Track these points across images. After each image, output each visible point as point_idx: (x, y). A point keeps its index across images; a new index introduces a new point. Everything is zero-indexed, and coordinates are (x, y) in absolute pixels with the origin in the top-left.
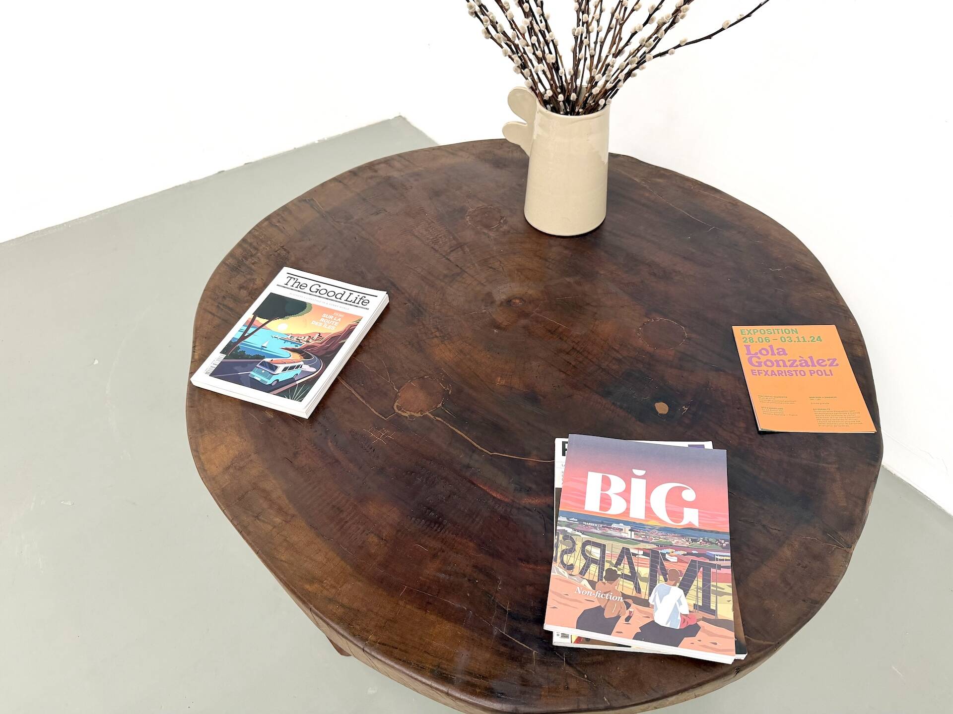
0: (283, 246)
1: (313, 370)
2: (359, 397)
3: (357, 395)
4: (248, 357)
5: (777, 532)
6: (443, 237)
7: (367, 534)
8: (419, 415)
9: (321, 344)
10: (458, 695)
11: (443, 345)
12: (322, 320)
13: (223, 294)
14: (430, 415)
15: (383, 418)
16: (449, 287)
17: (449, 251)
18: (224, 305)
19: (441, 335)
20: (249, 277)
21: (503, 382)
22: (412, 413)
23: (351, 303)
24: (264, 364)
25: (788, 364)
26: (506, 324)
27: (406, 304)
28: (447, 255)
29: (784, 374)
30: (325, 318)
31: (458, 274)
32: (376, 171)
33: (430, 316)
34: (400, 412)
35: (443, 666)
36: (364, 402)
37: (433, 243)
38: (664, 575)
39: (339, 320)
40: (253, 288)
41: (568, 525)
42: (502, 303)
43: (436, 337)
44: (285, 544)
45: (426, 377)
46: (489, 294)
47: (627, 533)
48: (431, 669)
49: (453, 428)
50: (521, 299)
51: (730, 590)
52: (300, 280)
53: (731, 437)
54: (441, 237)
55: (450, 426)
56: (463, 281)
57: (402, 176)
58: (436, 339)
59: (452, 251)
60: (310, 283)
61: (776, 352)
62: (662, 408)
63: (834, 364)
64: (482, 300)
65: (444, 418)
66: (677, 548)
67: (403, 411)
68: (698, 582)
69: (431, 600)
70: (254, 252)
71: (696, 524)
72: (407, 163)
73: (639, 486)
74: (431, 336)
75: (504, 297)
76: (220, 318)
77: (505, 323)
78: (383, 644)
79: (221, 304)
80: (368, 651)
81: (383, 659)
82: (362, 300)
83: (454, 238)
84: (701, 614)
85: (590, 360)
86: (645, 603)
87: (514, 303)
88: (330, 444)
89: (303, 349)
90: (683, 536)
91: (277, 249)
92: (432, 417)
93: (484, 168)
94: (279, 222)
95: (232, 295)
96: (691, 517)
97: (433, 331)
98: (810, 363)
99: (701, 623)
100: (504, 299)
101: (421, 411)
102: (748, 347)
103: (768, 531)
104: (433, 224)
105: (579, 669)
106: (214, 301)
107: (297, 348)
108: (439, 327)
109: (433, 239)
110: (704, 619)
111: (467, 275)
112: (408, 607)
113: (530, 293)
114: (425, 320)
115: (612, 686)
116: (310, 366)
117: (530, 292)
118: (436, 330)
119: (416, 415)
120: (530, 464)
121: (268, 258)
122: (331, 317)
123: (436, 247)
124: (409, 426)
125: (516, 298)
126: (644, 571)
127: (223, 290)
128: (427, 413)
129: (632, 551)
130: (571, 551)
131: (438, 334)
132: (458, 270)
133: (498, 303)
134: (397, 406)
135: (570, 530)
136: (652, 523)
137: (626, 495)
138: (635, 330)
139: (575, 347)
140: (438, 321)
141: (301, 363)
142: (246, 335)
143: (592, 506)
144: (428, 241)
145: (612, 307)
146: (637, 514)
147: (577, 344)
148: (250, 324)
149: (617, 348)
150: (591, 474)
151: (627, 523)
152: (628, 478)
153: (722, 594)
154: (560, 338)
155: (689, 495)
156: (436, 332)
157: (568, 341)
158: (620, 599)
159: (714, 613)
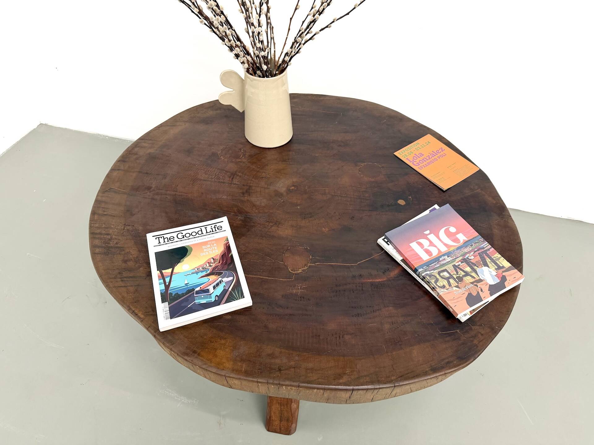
0: (125, 224)
1: (231, 278)
2: (267, 278)
3: (265, 278)
4: (183, 295)
5: (486, 226)
6: (219, 174)
7: (343, 337)
8: (306, 268)
9: (219, 262)
10: (450, 371)
11: (280, 228)
12: (205, 250)
13: (117, 271)
14: (311, 264)
15: (290, 280)
16: (252, 198)
17: (231, 179)
18: (125, 277)
19: (274, 224)
20: (123, 252)
21: (327, 229)
22: (303, 269)
23: (211, 233)
24: (198, 292)
25: (428, 158)
26: (299, 202)
28: (232, 182)
29: (430, 163)
30: (205, 248)
31: (249, 189)
32: (136, 154)
33: (257, 218)
34: (296, 272)
35: (433, 364)
36: (272, 278)
37: (217, 179)
38: (475, 265)
39: (215, 245)
40: (134, 258)
41: (426, 271)
42: (287, 193)
44: (308, 371)
45: (289, 248)
46: (276, 191)
47: (449, 259)
48: (430, 370)
49: (328, 264)
50: (293, 186)
51: (500, 256)
52: (165, 236)
53: (437, 199)
54: (218, 174)
55: (326, 264)
56: (255, 191)
57: (157, 150)
58: (273, 228)
59: (232, 179)
60: (175, 235)
61: (419, 156)
62: (401, 202)
63: (443, 150)
64: (275, 196)
65: (319, 261)
66: (469, 252)
67: (296, 271)
68: (488, 260)
69: (400, 343)
70: (109, 237)
71: (466, 239)
72: (150, 142)
73: (432, 237)
74: (269, 227)
75: (284, 189)
76: (132, 286)
78: (401, 376)
79: (122, 278)
80: (398, 385)
81: (407, 382)
82: (216, 228)
83: (227, 172)
84: (501, 271)
85: (354, 198)
86: (480, 281)
87: (293, 189)
88: (278, 309)
89: (213, 271)
90: (466, 247)
91: (123, 228)
92: (314, 264)
93: (201, 127)
94: (104, 211)
95: (124, 269)
96: (462, 238)
98: (435, 154)
99: (504, 274)
100: (286, 190)
101: (305, 265)
102: (407, 159)
103: (483, 227)
104: (206, 169)
105: (478, 324)
106: (115, 278)
107: (208, 273)
108: (268, 220)
109: (215, 177)
110: (503, 272)
111: (254, 187)
112: (394, 353)
113: (295, 181)
114: (257, 221)
115: (494, 321)
116: (227, 277)
119: (304, 268)
120: (377, 258)
121: (124, 236)
122: (209, 246)
123: (221, 180)
124: (307, 276)
125: (291, 187)
126: (468, 269)
127: (114, 270)
128: (309, 264)
129: (457, 264)
130: (437, 280)
131: (271, 224)
132: (247, 187)
133: (285, 193)
134: (291, 270)
135: (428, 272)
136: (452, 249)
137: (432, 244)
138: (359, 175)
139: (341, 195)
140: (264, 218)
141: (220, 279)
142: (167, 284)
143: (425, 257)
144: (213, 180)
145: (338, 169)
146: (444, 249)
147: (341, 193)
148: (162, 277)
149: (359, 186)
150: (411, 245)
151: (444, 255)
152: (425, 237)
153: (499, 259)
154: (331, 195)
155: (453, 230)
156: (269, 224)
157: (336, 194)
158: (472, 285)
159: (503, 267)
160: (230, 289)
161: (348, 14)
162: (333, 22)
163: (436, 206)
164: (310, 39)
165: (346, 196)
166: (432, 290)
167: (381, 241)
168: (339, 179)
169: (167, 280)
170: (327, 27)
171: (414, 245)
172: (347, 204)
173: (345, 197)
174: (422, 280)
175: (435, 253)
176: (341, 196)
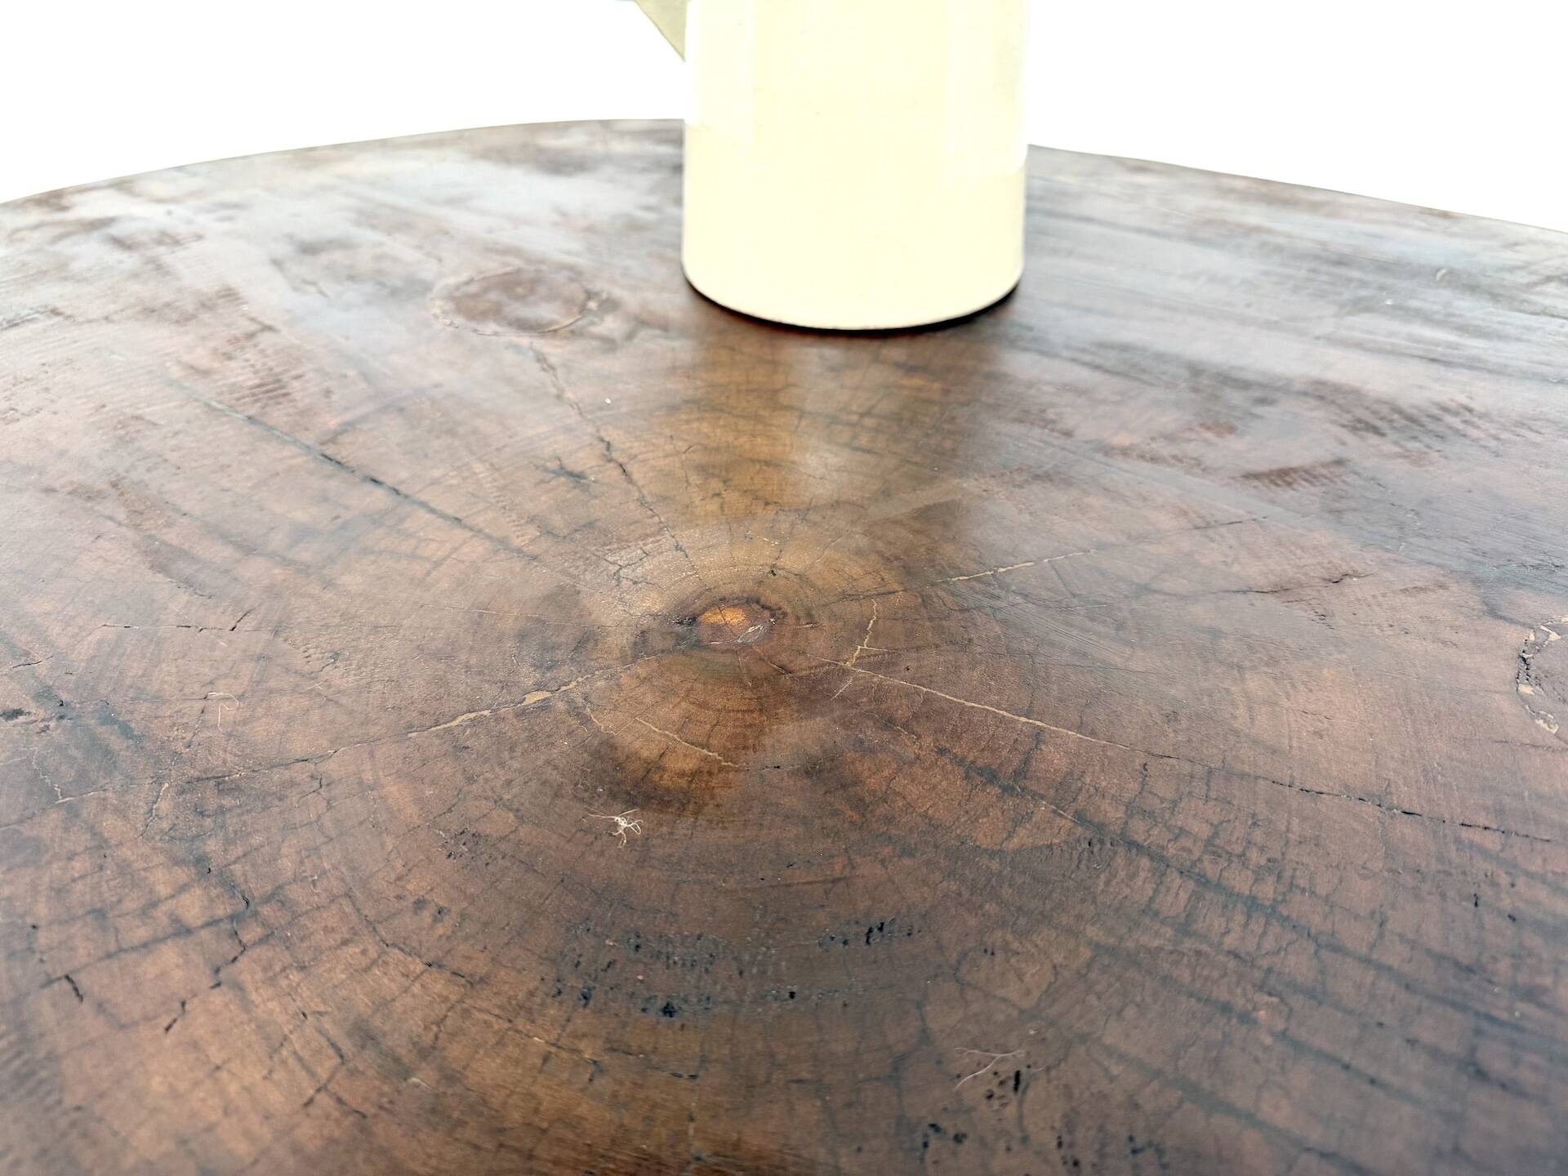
6: (310, 375)
11: (217, 999)
17: (334, 424)
19: (222, 911)
26: (690, 765)
27: (17, 713)
28: (321, 441)
31: (376, 519)
32: (65, 209)
33: (158, 780)
42: (641, 643)
43: (182, 931)
50: (751, 603)
54: (300, 378)
56: (406, 547)
57: (170, 214)
58: (169, 954)
59: (349, 423)
64: (522, 636)
74: (142, 933)
75: (649, 604)
77: (684, 760)
85: (1367, 961)
87: (717, 629)
97: (162, 880)
100: (654, 616)
108: (212, 846)
109: (261, 386)
111: (429, 516)
113: (798, 567)
114: (121, 812)
117: (794, 560)
118: (182, 875)
123: (271, 415)
125: (722, 602)
131: (192, 907)
132: (378, 498)
133: (620, 640)
138: (1505, 705)
139: (1210, 868)
140: (212, 802)
145: (1280, 590)
147: (1209, 842)
149: (1492, 841)
154: (1080, 818)
156: (183, 888)
157: (1139, 829)
165: (1267, 891)
168: (1255, 683)
172: (1246, 1018)
173: (1252, 904)
176: (1203, 881)
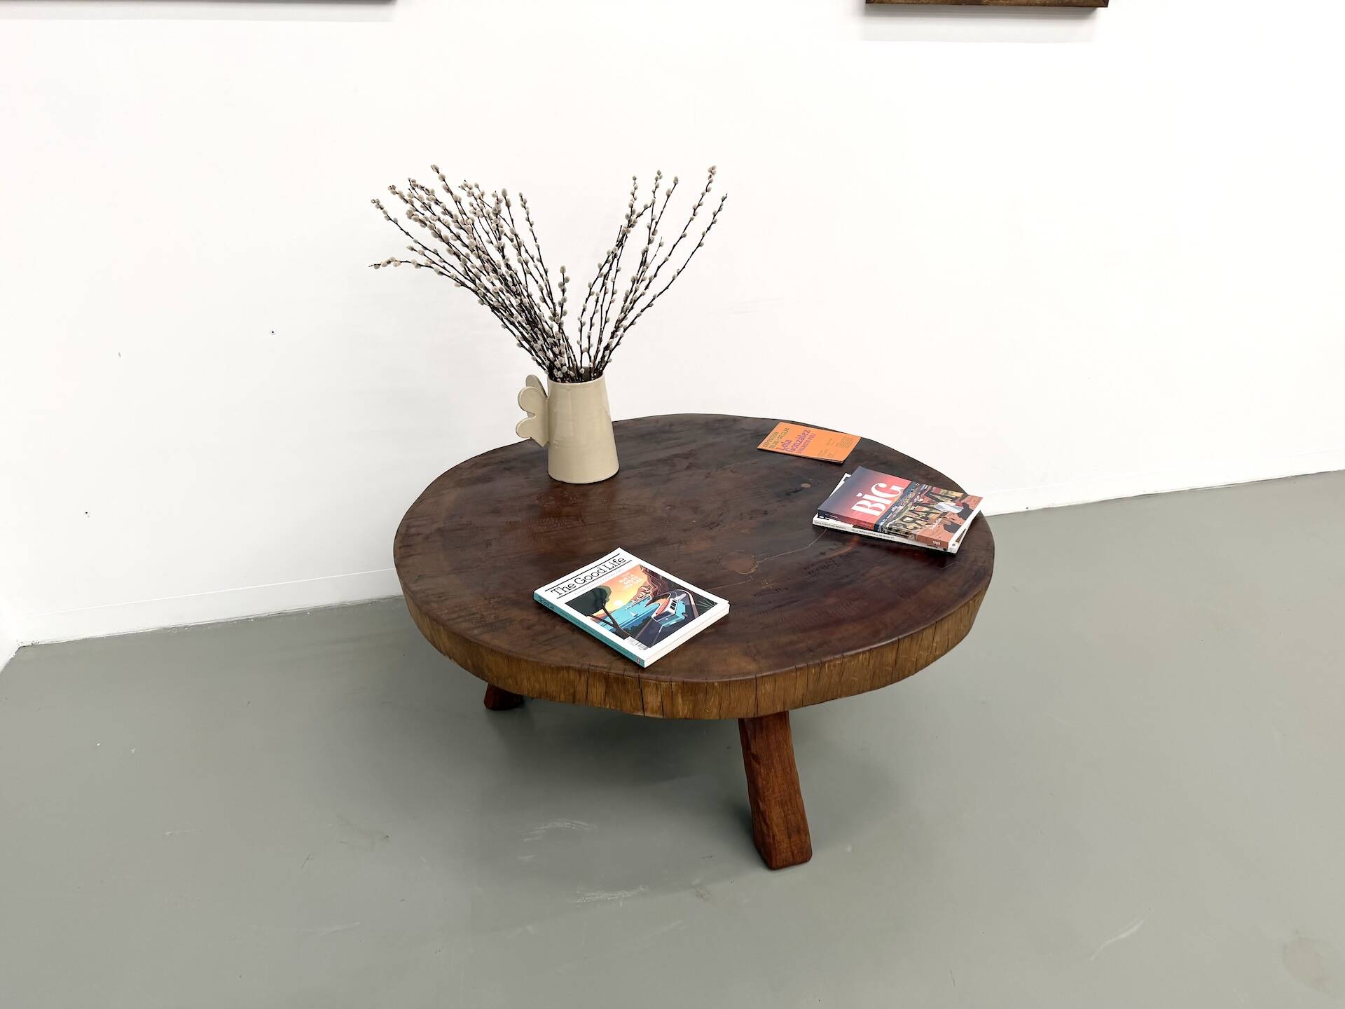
1: (684, 595)
4: (641, 626)
8: (757, 566)
9: (654, 587)
12: (625, 583)
13: (527, 640)
14: (760, 562)
15: (750, 580)
17: (580, 523)
18: (545, 641)
20: (515, 622)
21: (746, 530)
22: (754, 568)
23: (615, 567)
24: (657, 618)
25: (799, 442)
28: (584, 525)
29: (806, 446)
32: (417, 534)
34: (749, 573)
38: (929, 504)
41: (887, 522)
44: (842, 642)
45: (720, 557)
47: (901, 508)
49: (777, 556)
51: (946, 491)
52: (561, 586)
55: (774, 557)
60: (572, 582)
61: (787, 443)
62: (806, 485)
63: (807, 431)
65: (766, 557)
66: (915, 497)
69: (912, 590)
71: (904, 489)
73: (866, 496)
82: (619, 561)
83: (567, 517)
89: (654, 597)
90: (908, 494)
91: (487, 602)
92: (763, 560)
95: (534, 635)
96: (898, 489)
98: (804, 438)
99: (962, 502)
101: (754, 564)
102: (777, 448)
104: (536, 522)
105: (971, 548)
107: (650, 600)
110: (960, 500)
116: (679, 594)
122: (625, 579)
124: (764, 571)
126: (925, 509)
128: (758, 562)
129: (912, 509)
130: (905, 526)
134: (742, 573)
135: (891, 523)
136: (896, 500)
137: (872, 502)
138: (735, 476)
141: (671, 600)
142: (612, 623)
143: (878, 514)
144: (558, 528)
145: (706, 477)
146: (889, 502)
148: (599, 620)
149: (747, 485)
150: (853, 508)
151: (893, 506)
152: (861, 499)
153: (947, 493)
154: (721, 501)
155: (882, 485)
157: (726, 499)
158: (940, 519)
159: (957, 498)
160: (693, 603)
161: (667, 288)
162: (654, 299)
163: (847, 475)
164: (632, 323)
165: (738, 496)
166: (905, 537)
167: (817, 520)
168: (717, 486)
169: (608, 619)
170: (648, 306)
171: (855, 508)
174: (889, 533)
175: (883, 508)
